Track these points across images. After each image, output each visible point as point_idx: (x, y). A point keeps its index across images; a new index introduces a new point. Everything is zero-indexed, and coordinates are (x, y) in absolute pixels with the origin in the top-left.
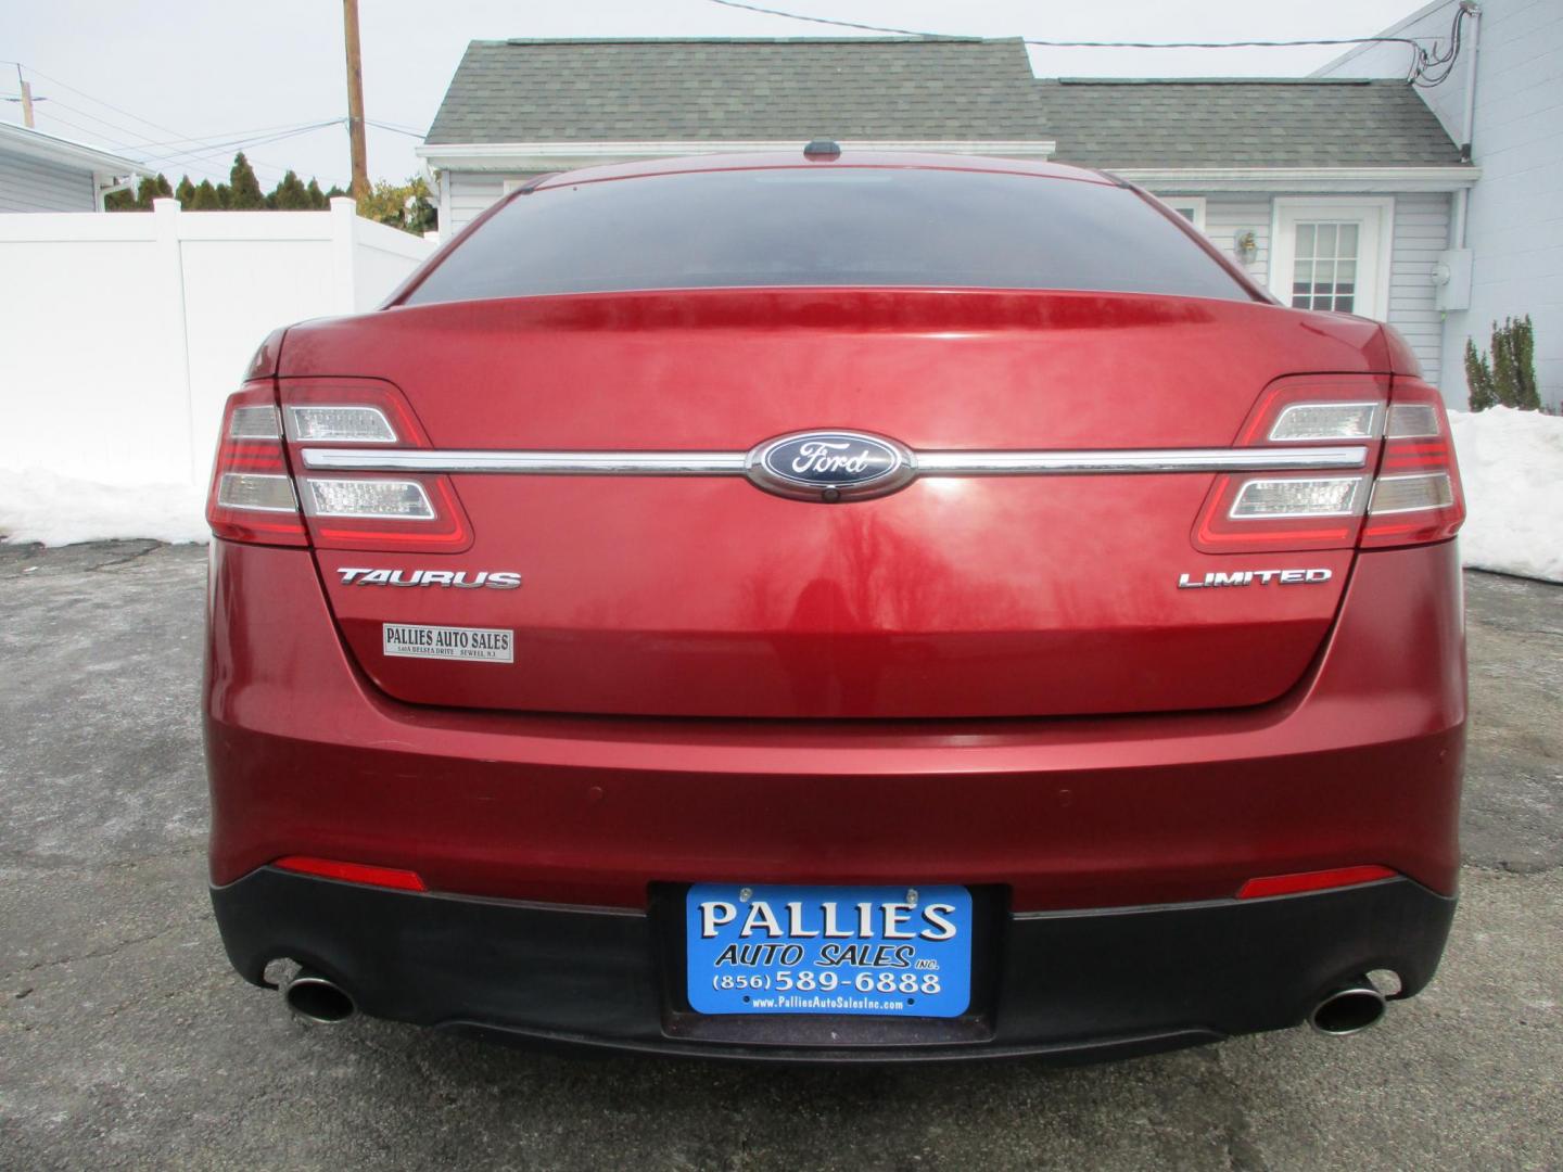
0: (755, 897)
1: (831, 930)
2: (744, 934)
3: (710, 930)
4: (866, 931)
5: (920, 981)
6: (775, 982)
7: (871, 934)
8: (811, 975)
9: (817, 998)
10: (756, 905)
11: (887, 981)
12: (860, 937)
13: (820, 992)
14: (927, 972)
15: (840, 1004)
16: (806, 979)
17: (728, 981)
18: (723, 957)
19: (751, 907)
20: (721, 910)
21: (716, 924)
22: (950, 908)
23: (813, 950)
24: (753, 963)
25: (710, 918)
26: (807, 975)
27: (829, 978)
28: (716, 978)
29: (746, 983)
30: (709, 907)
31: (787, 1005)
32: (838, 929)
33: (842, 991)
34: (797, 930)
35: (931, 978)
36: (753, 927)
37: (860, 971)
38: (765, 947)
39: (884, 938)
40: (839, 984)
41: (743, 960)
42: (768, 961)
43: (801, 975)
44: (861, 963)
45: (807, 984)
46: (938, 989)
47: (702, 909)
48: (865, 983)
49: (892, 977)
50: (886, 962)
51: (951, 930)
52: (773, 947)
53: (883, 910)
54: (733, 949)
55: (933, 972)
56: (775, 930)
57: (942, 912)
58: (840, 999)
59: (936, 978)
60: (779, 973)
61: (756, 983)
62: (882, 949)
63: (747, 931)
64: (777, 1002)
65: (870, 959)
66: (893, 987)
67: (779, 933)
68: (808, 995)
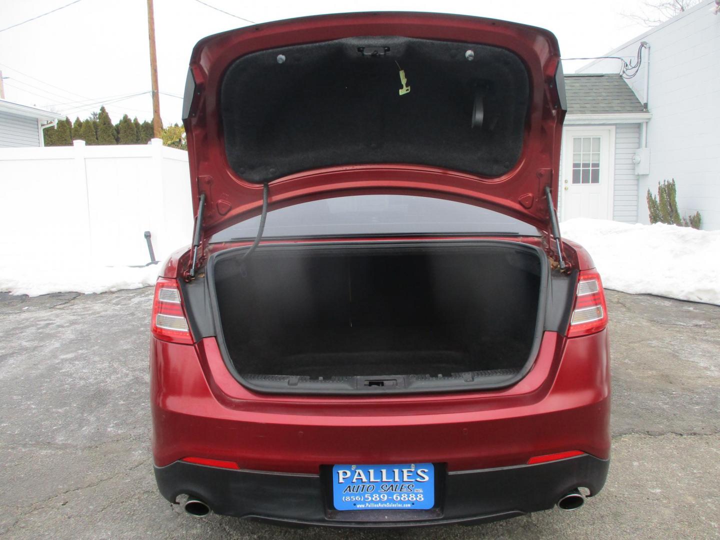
0: (357, 468)
1: (384, 479)
2: (353, 481)
3: (341, 480)
4: (397, 479)
5: (416, 496)
6: (365, 498)
7: (398, 480)
8: (378, 495)
9: (380, 504)
10: (357, 471)
11: (404, 497)
12: (394, 482)
13: (381, 501)
14: (419, 493)
15: (388, 506)
16: (376, 497)
17: (348, 499)
18: (346, 490)
19: (356, 472)
20: (345, 473)
21: (343, 478)
22: (426, 470)
23: (378, 487)
24: (357, 492)
25: (341, 476)
26: (376, 496)
27: (384, 496)
28: (344, 497)
29: (354, 499)
30: (341, 472)
31: (369, 506)
32: (387, 479)
33: (389, 501)
34: (372, 479)
35: (420, 496)
36: (357, 479)
37: (394, 493)
38: (361, 486)
39: (403, 481)
40: (388, 498)
41: (353, 491)
42: (362, 491)
43: (374, 495)
44: (395, 490)
45: (376, 498)
46: (423, 499)
47: (338, 473)
48: (397, 498)
49: (406, 495)
50: (404, 490)
51: (427, 478)
52: (364, 486)
53: (403, 471)
54: (349, 487)
55: (421, 493)
56: (364, 480)
57: (424, 472)
58: (388, 504)
59: (422, 495)
60: (366, 495)
61: (358, 499)
62: (402, 485)
63: (354, 480)
64: (365, 505)
65: (398, 489)
66: (407, 499)
67: (366, 481)
68: (377, 503)
